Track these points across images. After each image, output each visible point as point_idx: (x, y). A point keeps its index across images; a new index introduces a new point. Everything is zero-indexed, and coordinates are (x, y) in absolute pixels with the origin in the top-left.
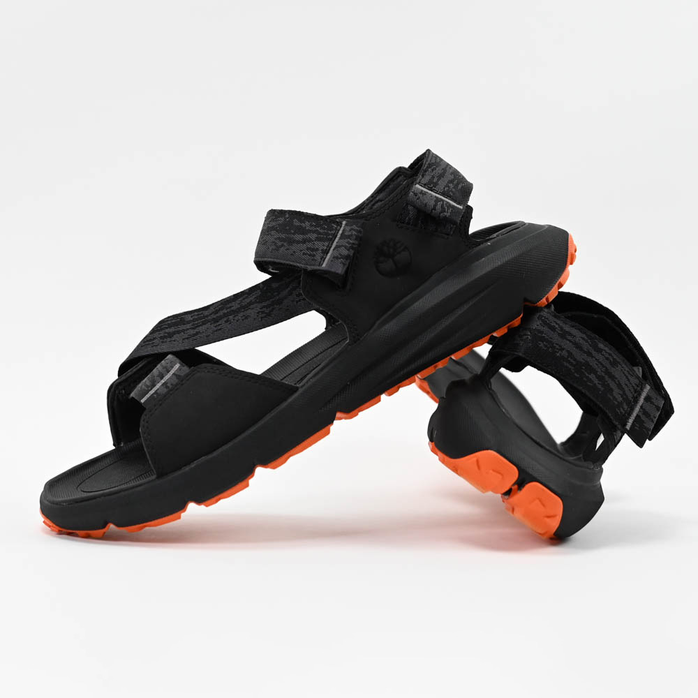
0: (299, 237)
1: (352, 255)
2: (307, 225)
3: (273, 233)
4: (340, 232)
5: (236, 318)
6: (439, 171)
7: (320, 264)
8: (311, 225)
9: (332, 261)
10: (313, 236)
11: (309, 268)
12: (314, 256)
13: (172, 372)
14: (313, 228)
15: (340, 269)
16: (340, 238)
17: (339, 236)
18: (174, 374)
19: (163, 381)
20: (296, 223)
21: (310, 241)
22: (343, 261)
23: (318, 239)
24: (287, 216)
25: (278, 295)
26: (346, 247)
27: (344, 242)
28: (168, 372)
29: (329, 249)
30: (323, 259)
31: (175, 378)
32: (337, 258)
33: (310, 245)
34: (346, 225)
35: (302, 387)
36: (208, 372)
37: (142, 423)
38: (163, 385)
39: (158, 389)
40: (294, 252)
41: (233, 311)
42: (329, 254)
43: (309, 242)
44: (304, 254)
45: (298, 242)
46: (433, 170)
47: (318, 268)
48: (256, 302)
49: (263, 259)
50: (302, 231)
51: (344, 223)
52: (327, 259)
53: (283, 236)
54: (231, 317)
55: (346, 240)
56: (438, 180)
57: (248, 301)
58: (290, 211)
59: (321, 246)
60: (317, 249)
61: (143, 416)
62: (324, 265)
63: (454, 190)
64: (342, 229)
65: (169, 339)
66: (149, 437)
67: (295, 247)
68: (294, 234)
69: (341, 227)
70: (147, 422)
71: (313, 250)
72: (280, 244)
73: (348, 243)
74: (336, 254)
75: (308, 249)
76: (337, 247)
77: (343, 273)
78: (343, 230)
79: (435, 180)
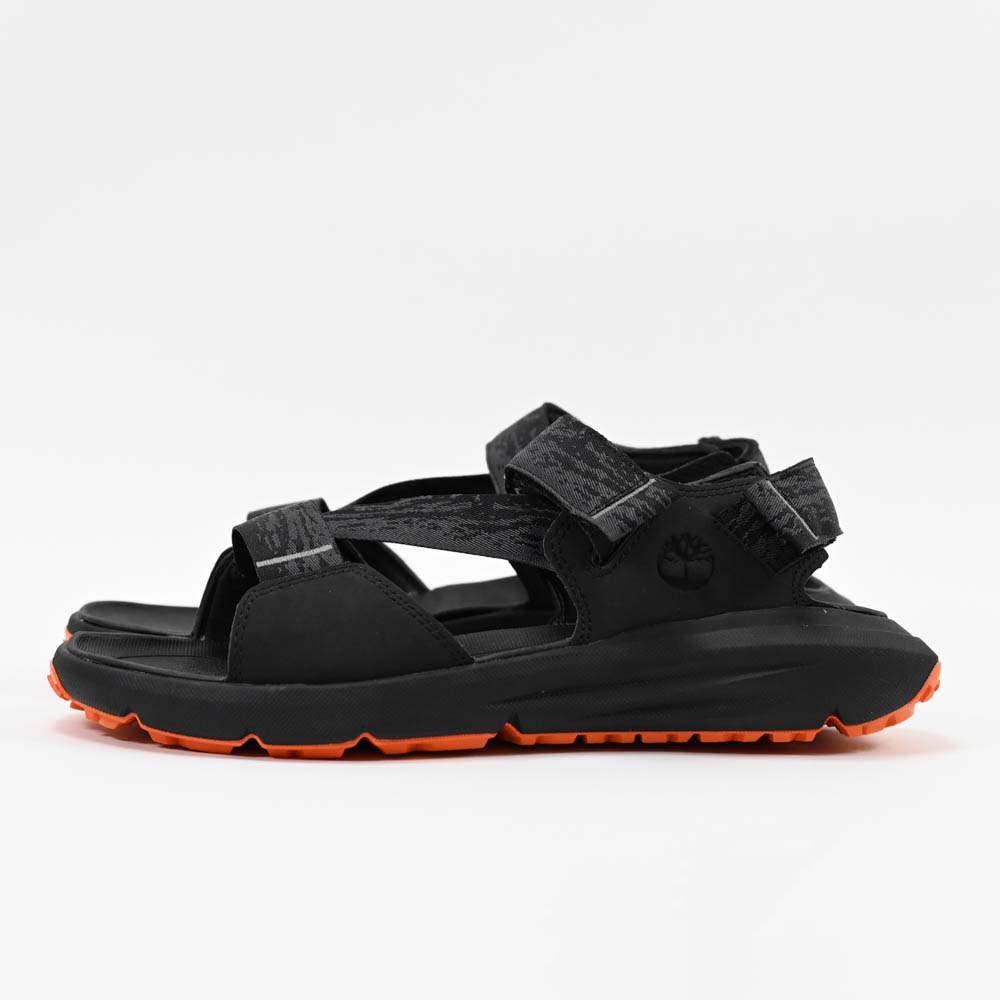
0: (582, 465)
1: (638, 524)
2: (602, 457)
3: (551, 443)
4: (641, 489)
5: (421, 523)
6: (808, 485)
7: (590, 514)
8: (607, 461)
9: (609, 517)
10: (603, 475)
11: (574, 511)
12: (589, 499)
13: (317, 551)
14: (608, 466)
15: (612, 533)
16: (635, 496)
17: (636, 492)
18: (318, 555)
19: (298, 555)
20: (590, 447)
21: (594, 478)
22: (623, 525)
23: (606, 482)
24: (583, 432)
25: (495, 520)
26: (637, 511)
27: (639, 504)
28: (312, 547)
29: (614, 502)
30: (598, 509)
31: (317, 561)
32: (618, 517)
33: (591, 483)
34: (653, 484)
35: (479, 662)
36: (366, 577)
37: (244, 598)
38: (297, 560)
39: (287, 562)
40: (565, 480)
41: (422, 513)
42: (609, 508)
43: (592, 478)
44: (576, 489)
45: (578, 471)
46: (799, 480)
47: (585, 516)
48: (457, 514)
49: (518, 469)
50: (593, 462)
51: (653, 481)
52: (603, 512)
53: (563, 453)
54: (415, 520)
55: (642, 502)
56: (800, 494)
57: (449, 509)
58: (589, 428)
59: (604, 490)
60: (597, 494)
61: (251, 589)
62: (595, 517)
63: (815, 517)
64: (645, 486)
66: (245, 621)
67: (570, 476)
68: (579, 459)
69: (645, 483)
70: (252, 601)
71: (591, 491)
72: (552, 460)
73: (643, 506)
74: (620, 512)
75: (586, 486)
76: (625, 503)
77: (614, 540)
78: (646, 489)
79: (797, 491)
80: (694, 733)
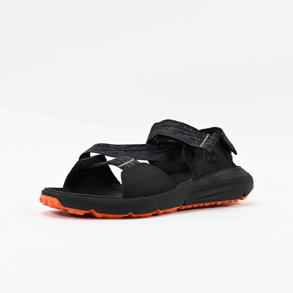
2: (190, 129)
8: (193, 131)
9: (204, 145)
17: (206, 138)
20: (185, 127)
23: (196, 136)
26: (212, 143)
27: (210, 141)
29: (202, 142)
31: (133, 163)
35: (177, 187)
40: (185, 137)
43: (192, 136)
44: (189, 139)
45: (186, 134)
47: (197, 146)
59: (198, 139)
62: (200, 146)
65: (105, 151)
68: (184, 131)
71: (194, 139)
72: (177, 132)
74: (207, 144)
78: (209, 137)
80: (215, 202)
